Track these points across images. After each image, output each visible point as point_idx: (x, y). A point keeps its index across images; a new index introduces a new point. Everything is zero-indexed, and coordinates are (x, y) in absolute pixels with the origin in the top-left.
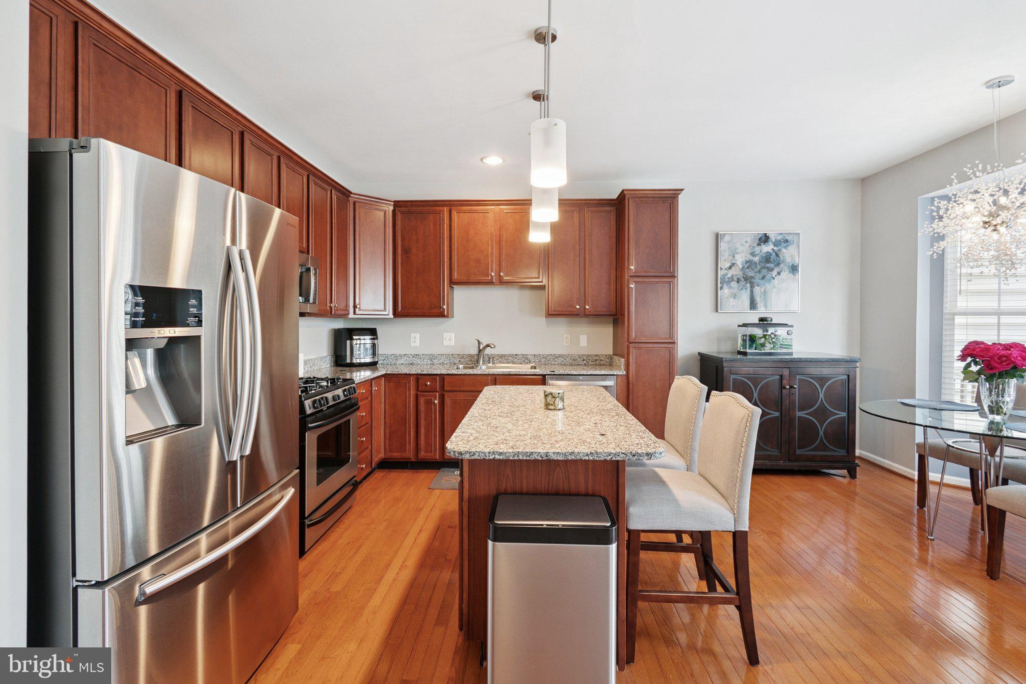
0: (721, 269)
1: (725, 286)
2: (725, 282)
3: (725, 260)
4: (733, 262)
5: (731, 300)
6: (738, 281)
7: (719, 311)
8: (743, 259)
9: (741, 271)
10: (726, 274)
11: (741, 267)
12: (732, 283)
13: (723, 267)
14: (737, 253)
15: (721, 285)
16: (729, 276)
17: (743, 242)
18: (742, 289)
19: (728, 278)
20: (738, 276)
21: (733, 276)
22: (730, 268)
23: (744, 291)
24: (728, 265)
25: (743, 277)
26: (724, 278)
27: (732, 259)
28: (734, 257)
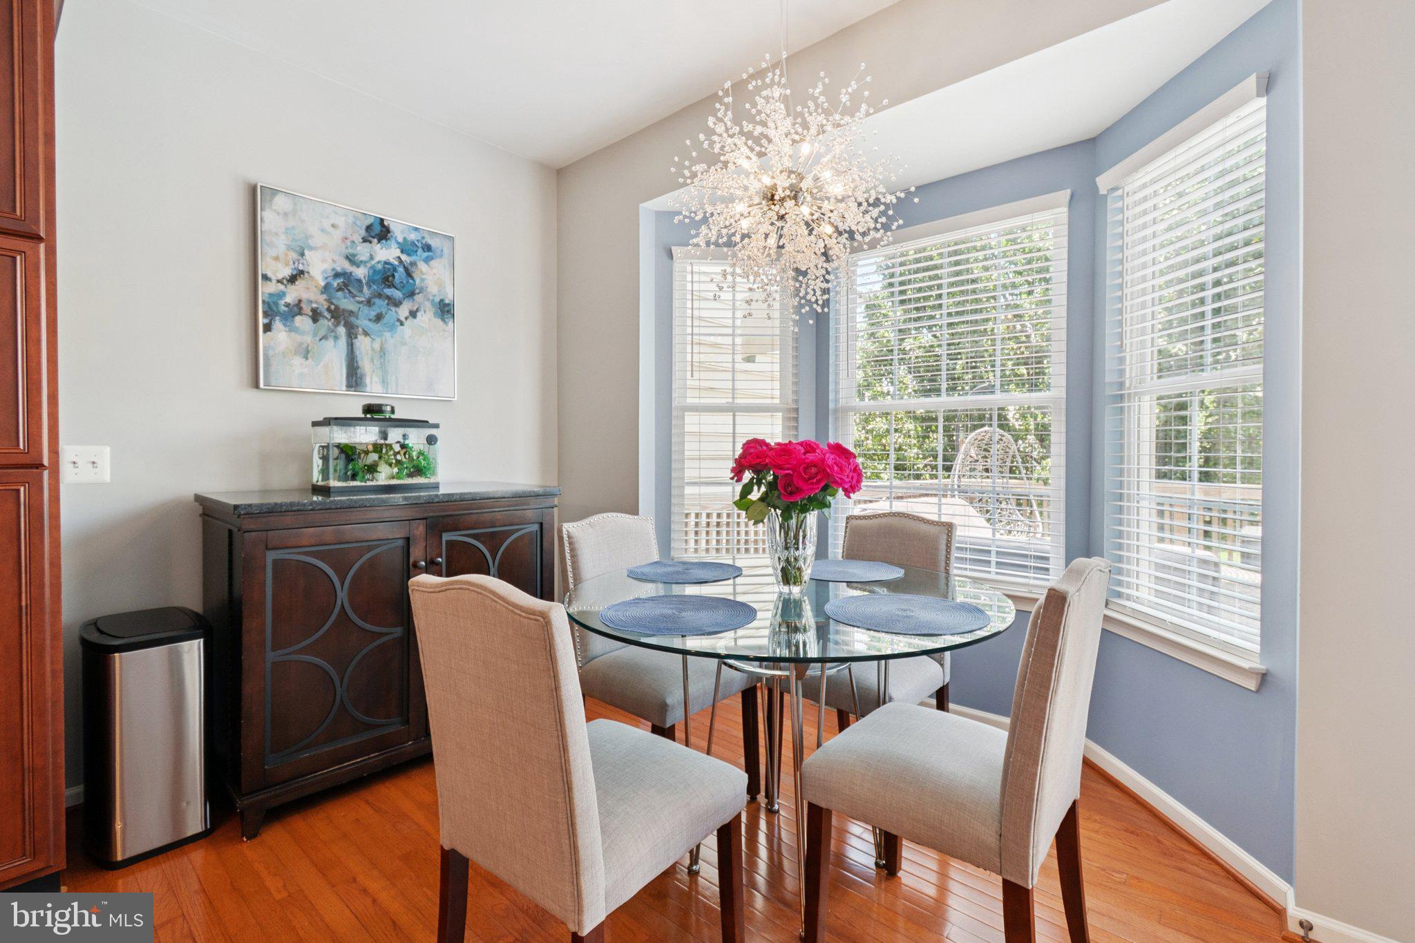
0: (265, 278)
1: (278, 324)
2: (278, 313)
3: (277, 258)
4: (301, 267)
5: (297, 361)
6: (316, 316)
7: (262, 386)
8: (328, 266)
9: (322, 293)
10: (282, 295)
11: (323, 284)
12: (298, 318)
13: (270, 274)
14: (311, 248)
15: (266, 321)
16: (289, 299)
17: (327, 224)
18: (324, 338)
19: (287, 305)
20: (314, 305)
21: (300, 301)
22: (293, 279)
23: (330, 342)
24: (286, 272)
25: (329, 310)
26: (276, 304)
27: (298, 260)
28: (302, 255)
